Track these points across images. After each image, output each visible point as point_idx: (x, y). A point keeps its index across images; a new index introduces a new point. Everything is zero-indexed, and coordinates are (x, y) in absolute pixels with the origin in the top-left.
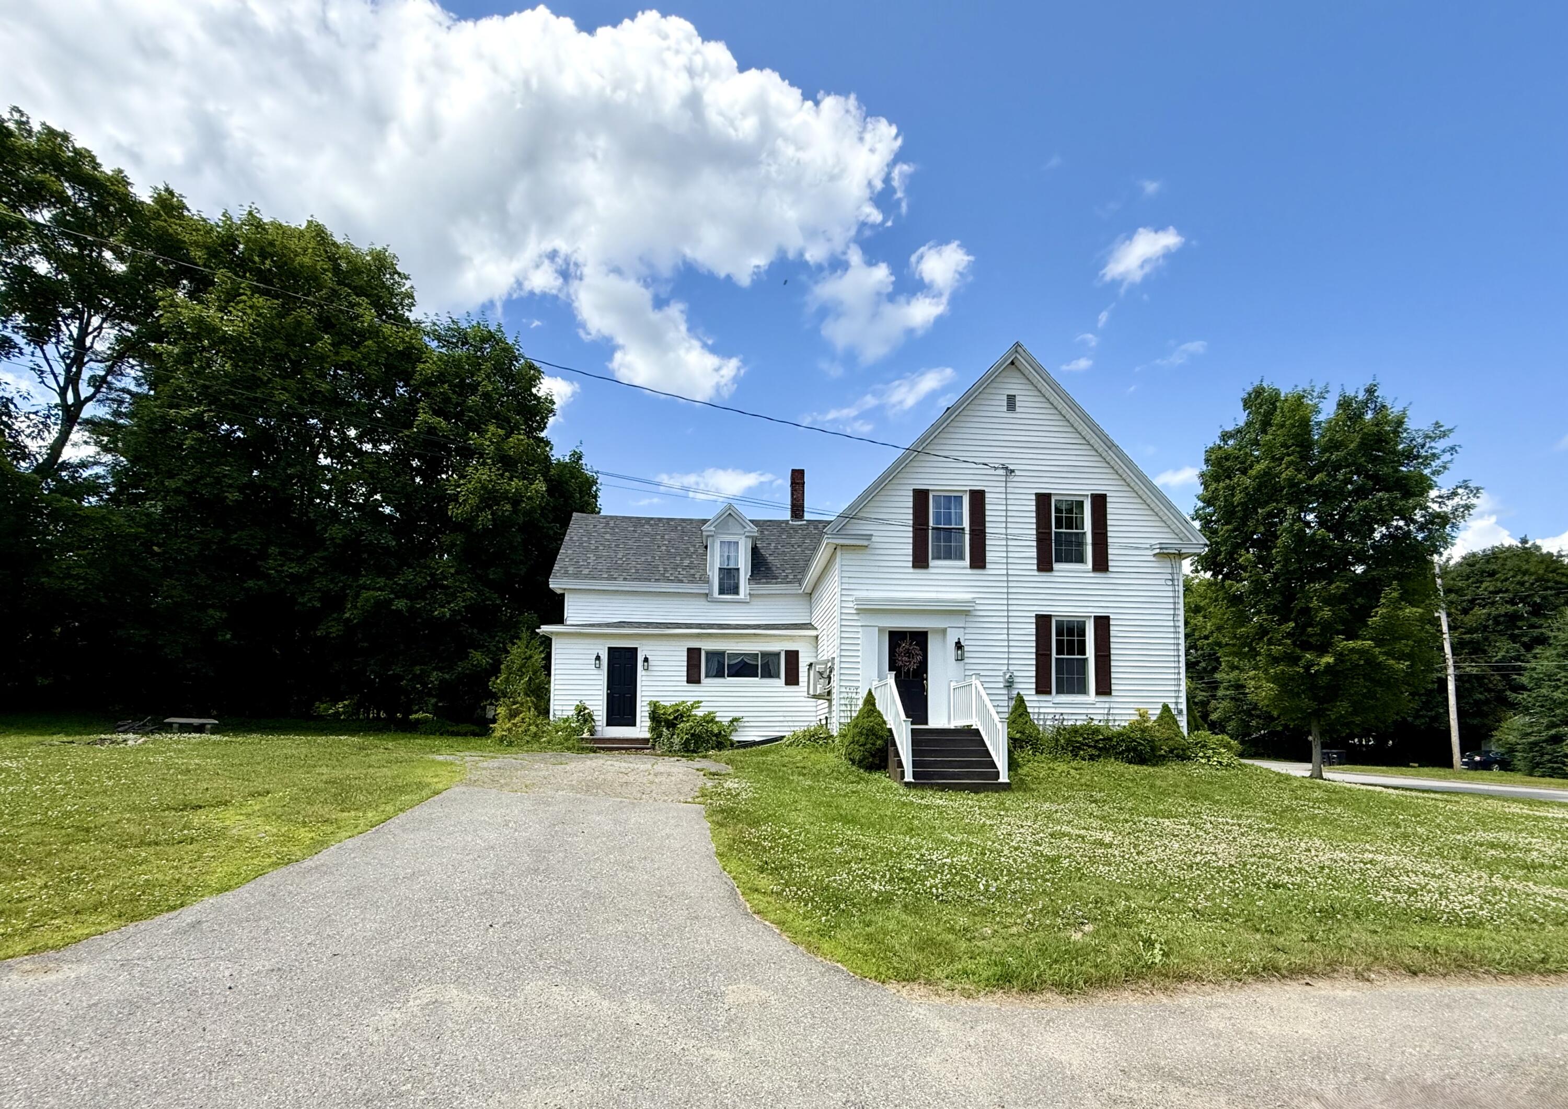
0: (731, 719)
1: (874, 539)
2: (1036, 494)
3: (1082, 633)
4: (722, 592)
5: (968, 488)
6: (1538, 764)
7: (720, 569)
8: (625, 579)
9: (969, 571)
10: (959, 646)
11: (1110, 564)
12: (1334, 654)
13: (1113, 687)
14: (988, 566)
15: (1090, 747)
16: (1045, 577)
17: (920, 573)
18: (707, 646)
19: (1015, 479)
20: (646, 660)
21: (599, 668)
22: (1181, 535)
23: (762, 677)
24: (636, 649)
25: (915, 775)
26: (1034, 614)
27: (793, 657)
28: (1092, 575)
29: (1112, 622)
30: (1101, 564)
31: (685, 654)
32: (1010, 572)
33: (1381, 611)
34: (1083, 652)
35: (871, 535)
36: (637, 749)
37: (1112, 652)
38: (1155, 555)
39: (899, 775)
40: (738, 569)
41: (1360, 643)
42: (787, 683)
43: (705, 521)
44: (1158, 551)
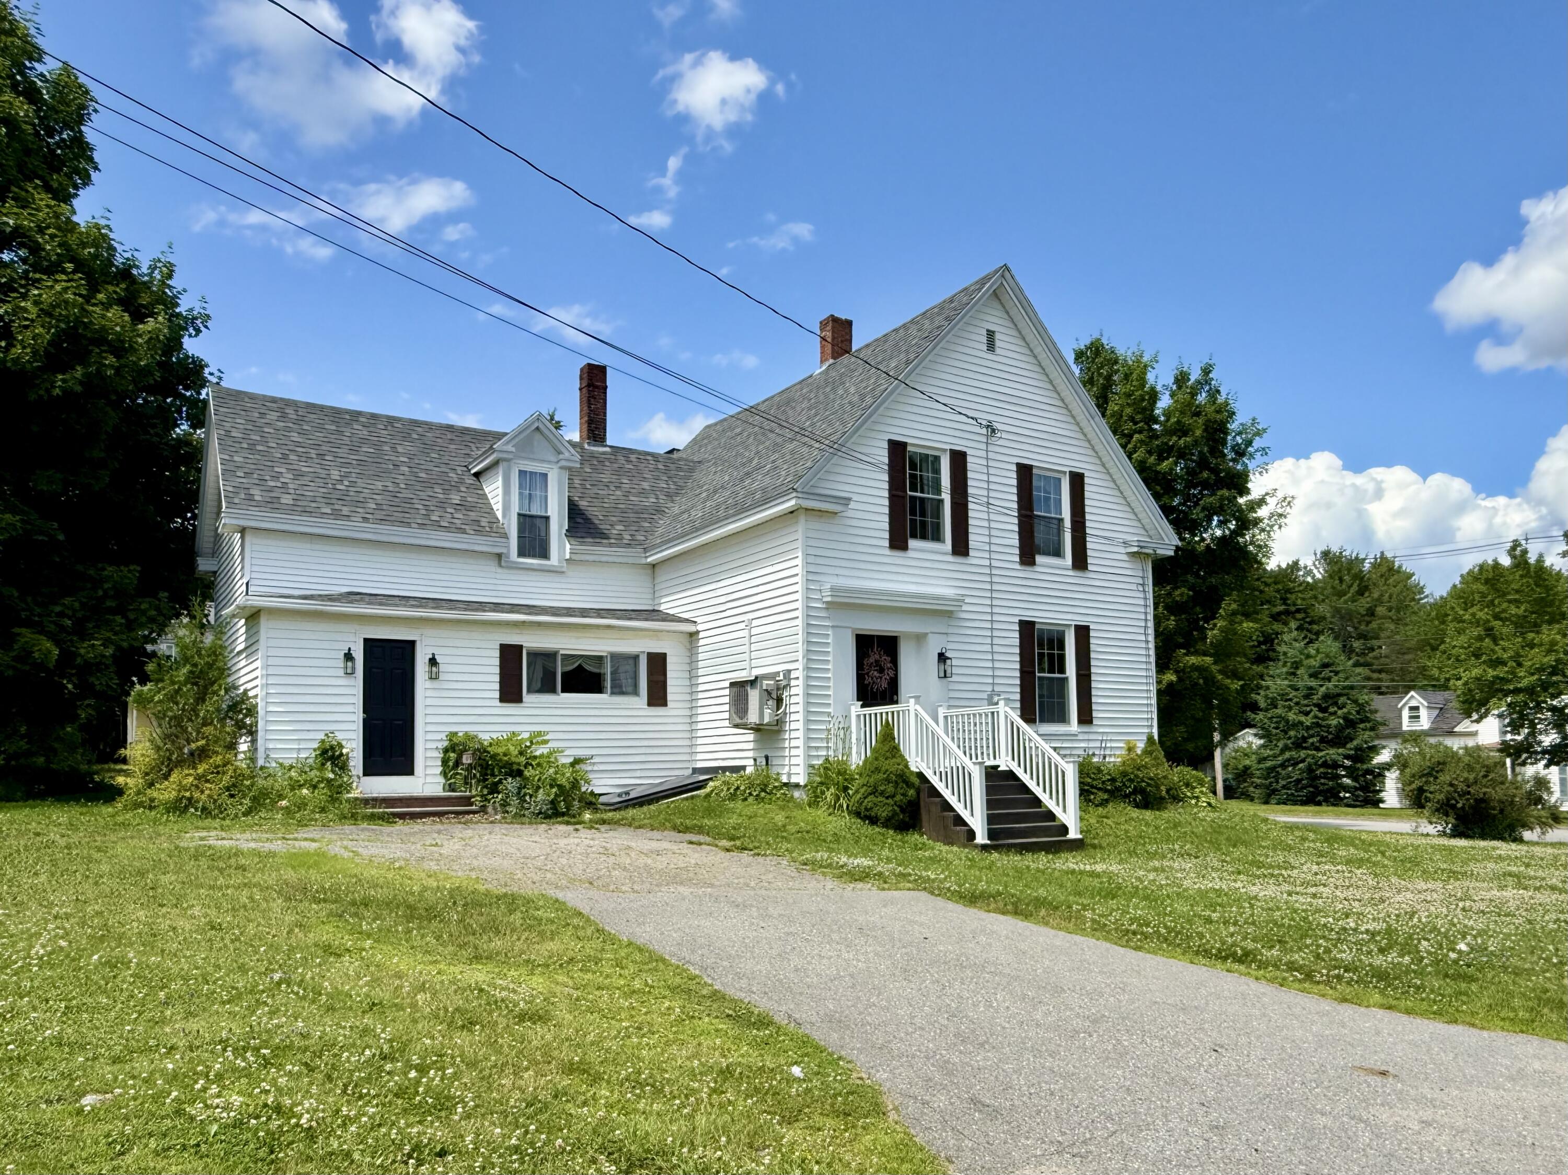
0: (571, 760)
1: (852, 505)
2: (1018, 465)
3: (1062, 646)
4: (521, 554)
5: (948, 447)
6: (1274, 791)
7: (519, 515)
8: (365, 520)
9: (951, 558)
10: (942, 658)
11: (1090, 561)
12: (1176, 672)
13: (1094, 714)
14: (971, 553)
15: (1099, 789)
16: (1027, 572)
17: (897, 557)
18: (531, 641)
19: (1000, 442)
20: (433, 662)
21: (350, 673)
22: (1152, 533)
23: (613, 693)
24: (413, 643)
25: (992, 834)
26: (1016, 620)
27: (658, 663)
28: (1071, 573)
29: (1092, 633)
30: (1080, 562)
31: (497, 653)
32: (994, 563)
33: (1220, 623)
34: (1062, 670)
35: (850, 499)
36: (457, 813)
37: (1093, 670)
38: (1128, 553)
39: (963, 838)
40: (547, 518)
41: (1200, 659)
42: (651, 703)
43: (499, 436)
44: (1135, 549)
